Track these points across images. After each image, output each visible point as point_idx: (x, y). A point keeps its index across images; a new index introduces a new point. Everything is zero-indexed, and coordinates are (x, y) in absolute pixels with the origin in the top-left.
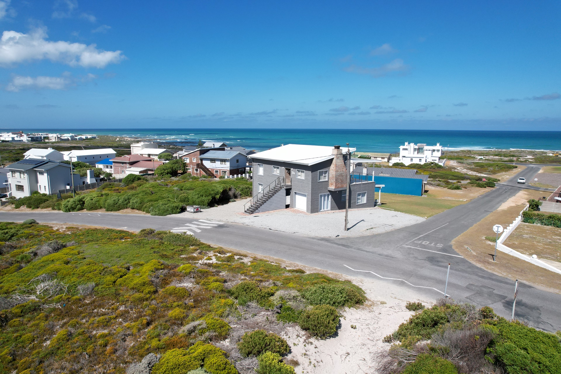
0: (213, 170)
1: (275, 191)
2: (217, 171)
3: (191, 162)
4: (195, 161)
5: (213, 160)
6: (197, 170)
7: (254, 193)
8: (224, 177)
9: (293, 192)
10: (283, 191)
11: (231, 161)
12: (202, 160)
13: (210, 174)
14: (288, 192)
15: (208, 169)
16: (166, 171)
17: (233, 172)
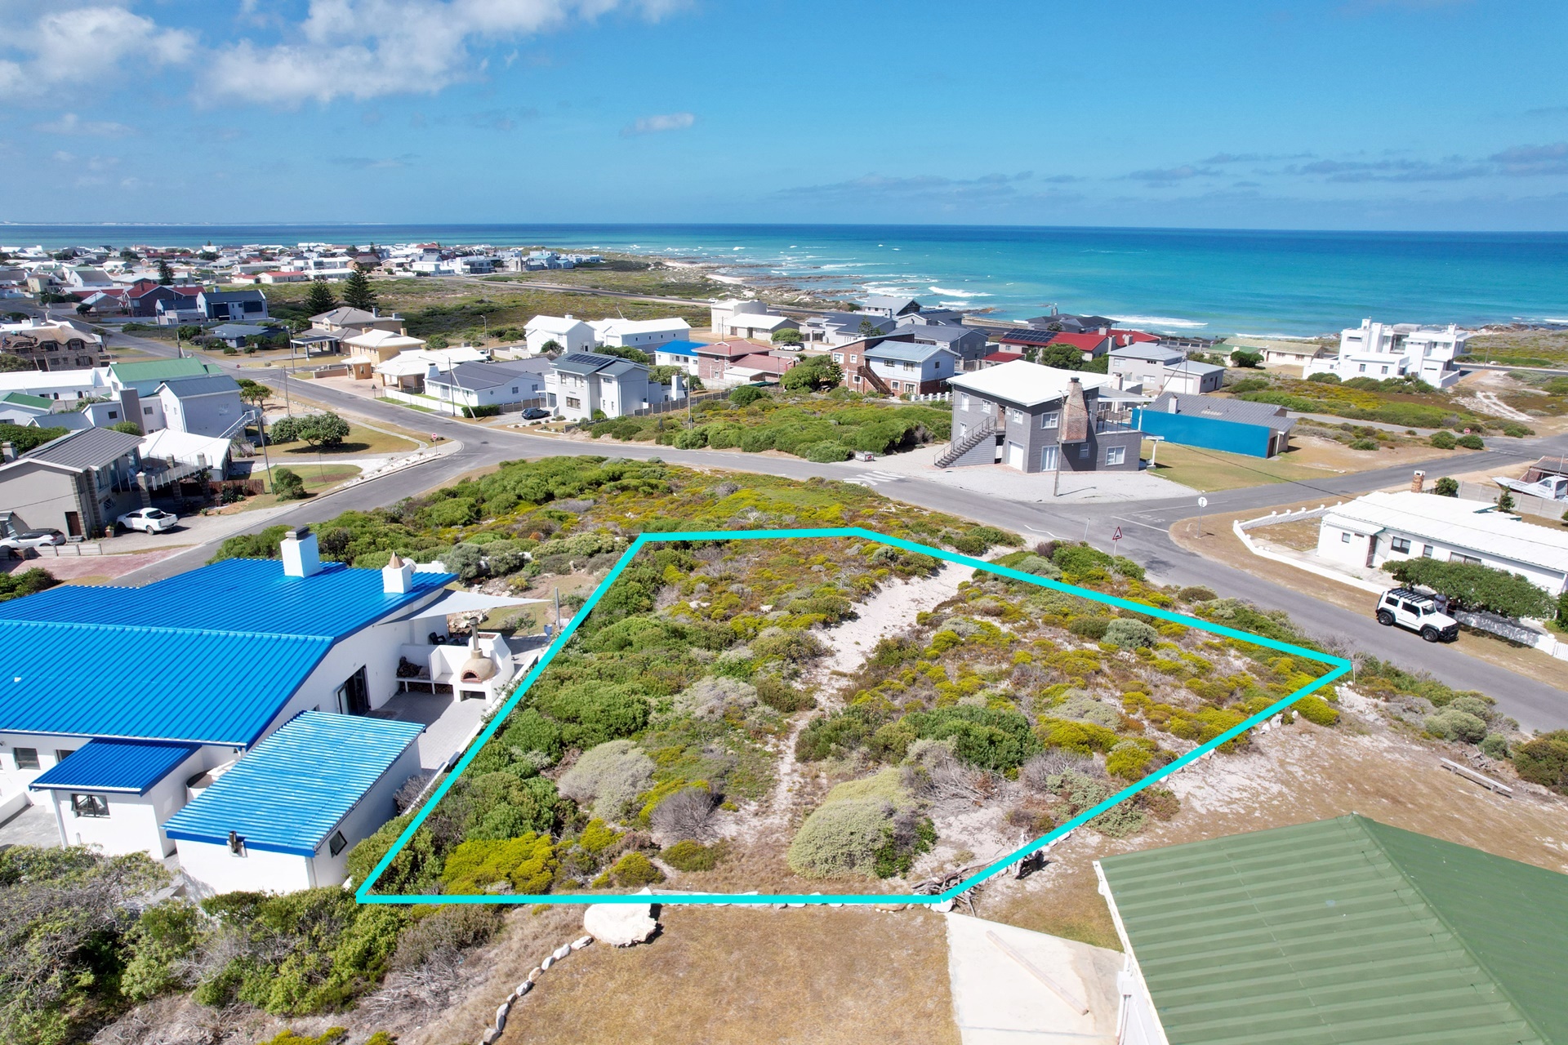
0: (889, 380)
1: (980, 439)
2: (895, 384)
3: (847, 363)
4: (854, 361)
5: (890, 362)
6: (857, 379)
7: (954, 437)
8: (909, 398)
9: (1006, 440)
10: (992, 439)
11: (924, 365)
12: (868, 360)
13: (883, 389)
14: (1000, 440)
15: (879, 379)
16: (802, 381)
17: (928, 387)
